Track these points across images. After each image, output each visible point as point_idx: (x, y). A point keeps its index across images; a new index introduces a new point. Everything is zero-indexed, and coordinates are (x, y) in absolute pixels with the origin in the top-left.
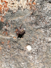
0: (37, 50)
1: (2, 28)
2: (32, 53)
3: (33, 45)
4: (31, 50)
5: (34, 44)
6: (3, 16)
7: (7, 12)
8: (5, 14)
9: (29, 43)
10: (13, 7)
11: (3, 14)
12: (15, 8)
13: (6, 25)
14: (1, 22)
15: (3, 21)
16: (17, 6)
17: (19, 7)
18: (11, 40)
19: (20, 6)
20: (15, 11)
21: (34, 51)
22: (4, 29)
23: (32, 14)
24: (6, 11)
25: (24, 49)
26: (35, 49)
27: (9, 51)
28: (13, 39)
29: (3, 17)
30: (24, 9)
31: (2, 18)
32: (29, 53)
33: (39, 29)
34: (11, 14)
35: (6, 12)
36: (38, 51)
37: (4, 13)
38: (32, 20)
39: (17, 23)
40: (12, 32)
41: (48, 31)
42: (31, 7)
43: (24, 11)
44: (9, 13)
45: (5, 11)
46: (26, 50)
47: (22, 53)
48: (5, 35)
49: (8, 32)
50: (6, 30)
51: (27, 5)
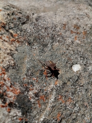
0: (81, 57)
1: (29, 101)
2: (85, 65)
3: (73, 61)
4: (81, 65)
5: (72, 58)
6: (9, 84)
7: (7, 73)
8: (9, 80)
9: (69, 65)
10: (3, 61)
11: (7, 82)
12: (7, 59)
13: (27, 90)
14: (18, 96)
15: (19, 90)
16: (6, 55)
17: (8, 54)
18: (59, 92)
19: (9, 51)
20: (13, 62)
21: (82, 61)
22: (33, 98)
23: (29, 44)
24: (4, 73)
25: (78, 75)
26: (79, 58)
27: (77, 105)
28: (59, 86)
29: (11, 87)
30: (16, 50)
31: (11, 89)
32: (85, 70)
33: (53, 46)
34: (14, 70)
35: (6, 76)
36: (83, 57)
37: (5, 80)
38: (37, 48)
39: (34, 67)
40: (45, 85)
41: (58, 39)
42: (18, 41)
43: (19, 51)
44: (10, 71)
45: (3, 75)
46: (79, 72)
47: (83, 81)
48: (45, 104)
49: (41, 94)
50: (37, 95)
51: (12, 44)
